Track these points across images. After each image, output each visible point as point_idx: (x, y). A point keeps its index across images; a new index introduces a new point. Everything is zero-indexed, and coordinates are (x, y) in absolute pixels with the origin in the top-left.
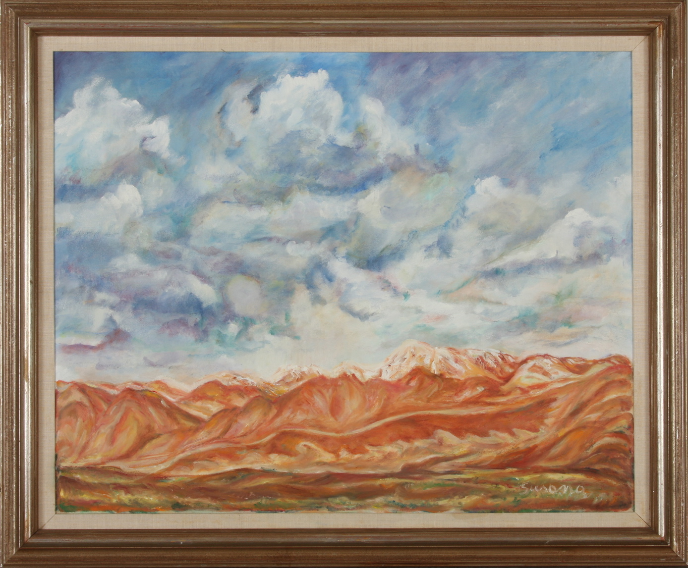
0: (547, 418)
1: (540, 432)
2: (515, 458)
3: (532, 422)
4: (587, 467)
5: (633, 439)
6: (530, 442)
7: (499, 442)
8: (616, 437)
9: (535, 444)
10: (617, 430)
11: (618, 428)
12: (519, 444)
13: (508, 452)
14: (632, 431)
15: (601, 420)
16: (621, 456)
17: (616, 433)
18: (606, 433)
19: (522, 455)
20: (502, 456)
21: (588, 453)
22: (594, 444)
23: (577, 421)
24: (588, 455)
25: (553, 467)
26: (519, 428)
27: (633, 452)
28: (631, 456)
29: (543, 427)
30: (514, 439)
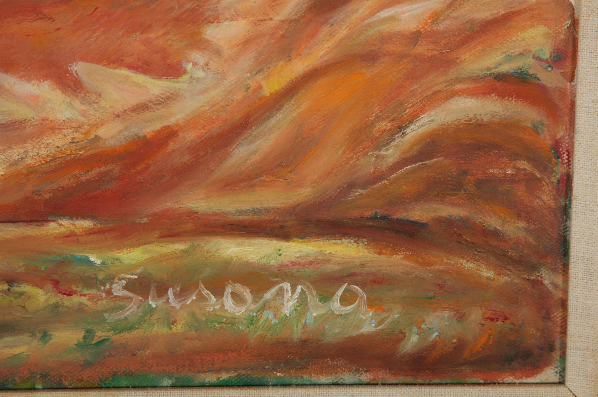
0: (216, 19)
1: (185, 77)
2: (84, 178)
3: (152, 36)
4: (380, 212)
5: (573, 105)
6: (148, 114)
7: (17, 117)
8: (502, 95)
9: (166, 123)
10: (506, 68)
11: (509, 58)
12: (97, 126)
13: (54, 158)
14: (568, 70)
15: (441, 27)
16: (519, 170)
17: (501, 78)
18: (458, 81)
19: (115, 169)
20: (31, 171)
21: (383, 157)
22: (411, 122)
23: (342, 32)
24: (384, 165)
25: (242, 212)
26: (98, 60)
27: (570, 154)
28: (560, 170)
29: (199, 57)
30: (77, 104)
